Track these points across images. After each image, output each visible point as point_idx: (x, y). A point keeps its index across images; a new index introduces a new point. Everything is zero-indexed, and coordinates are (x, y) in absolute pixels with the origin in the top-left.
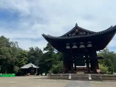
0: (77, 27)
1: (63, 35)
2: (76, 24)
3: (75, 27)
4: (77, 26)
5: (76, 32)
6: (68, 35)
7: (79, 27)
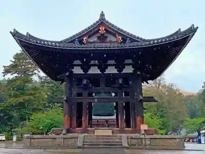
0: (102, 22)
1: (68, 39)
2: (102, 15)
3: (97, 22)
4: (105, 20)
5: (98, 35)
6: (79, 38)
7: (107, 22)
